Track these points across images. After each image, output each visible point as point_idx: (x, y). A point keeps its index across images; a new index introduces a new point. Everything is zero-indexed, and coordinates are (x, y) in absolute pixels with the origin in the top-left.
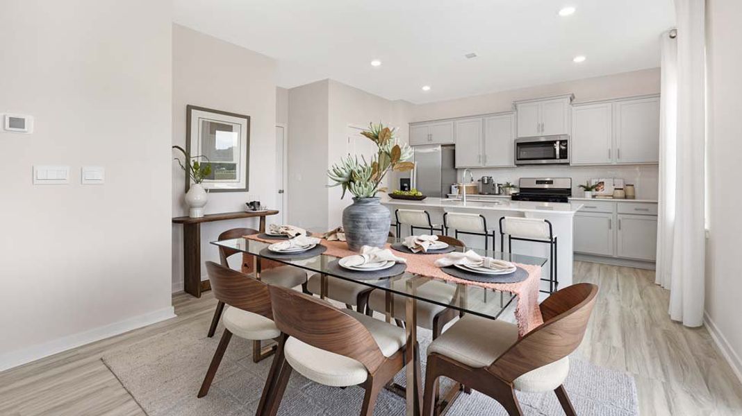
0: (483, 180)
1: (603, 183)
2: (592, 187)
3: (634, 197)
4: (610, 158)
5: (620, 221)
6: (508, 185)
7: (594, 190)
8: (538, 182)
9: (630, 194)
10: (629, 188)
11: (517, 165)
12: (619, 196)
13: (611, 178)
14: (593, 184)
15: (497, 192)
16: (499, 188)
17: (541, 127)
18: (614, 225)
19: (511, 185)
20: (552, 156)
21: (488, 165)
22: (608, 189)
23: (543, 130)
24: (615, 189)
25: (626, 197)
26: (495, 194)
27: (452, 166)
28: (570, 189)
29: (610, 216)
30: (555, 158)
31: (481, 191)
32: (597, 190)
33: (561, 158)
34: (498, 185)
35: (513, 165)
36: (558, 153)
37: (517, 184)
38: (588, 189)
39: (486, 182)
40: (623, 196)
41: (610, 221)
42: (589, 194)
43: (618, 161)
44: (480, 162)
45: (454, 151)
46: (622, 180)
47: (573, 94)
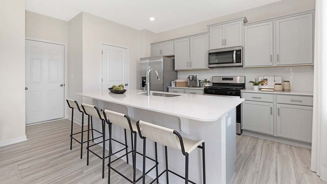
0: (189, 78)
1: (267, 79)
2: (259, 83)
3: (289, 91)
4: (271, 61)
5: (279, 109)
6: (206, 81)
7: (260, 85)
8: (223, 79)
9: (286, 88)
10: (286, 83)
11: (210, 67)
12: (278, 89)
13: (273, 76)
14: (260, 80)
15: (198, 85)
16: (200, 83)
17: (224, 42)
18: (275, 112)
19: (207, 81)
20: (231, 61)
21: (192, 68)
22: (270, 84)
23: (225, 44)
24: (275, 84)
25: (283, 90)
26: (197, 87)
27: (173, 69)
28: (244, 84)
29: (271, 105)
30: (233, 63)
31: (189, 85)
32: (262, 85)
33: (237, 62)
34: (199, 81)
35: (207, 68)
36: (234, 59)
37: (211, 80)
38: (256, 84)
39: (191, 79)
40: (282, 89)
41: (271, 108)
42: (256, 87)
43: (278, 63)
44: (188, 66)
45: (174, 59)
46: (280, 78)
47: (245, 18)
